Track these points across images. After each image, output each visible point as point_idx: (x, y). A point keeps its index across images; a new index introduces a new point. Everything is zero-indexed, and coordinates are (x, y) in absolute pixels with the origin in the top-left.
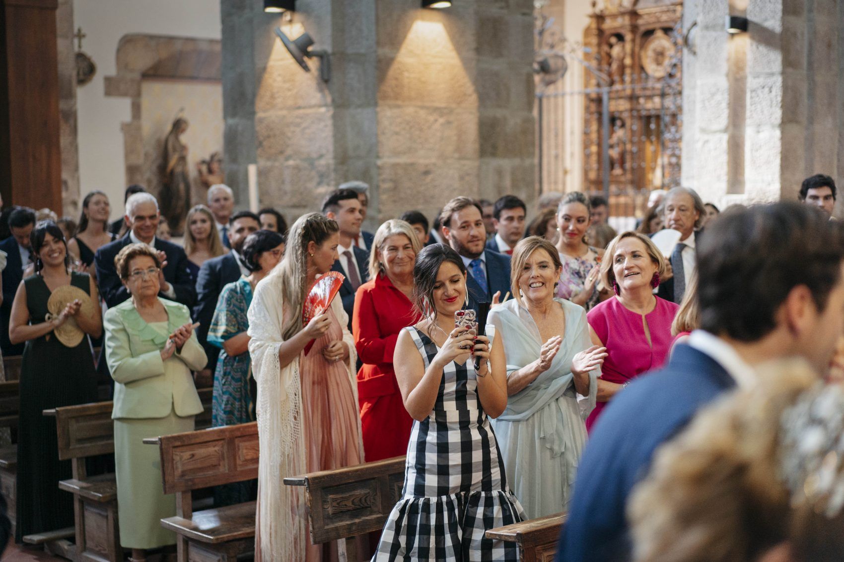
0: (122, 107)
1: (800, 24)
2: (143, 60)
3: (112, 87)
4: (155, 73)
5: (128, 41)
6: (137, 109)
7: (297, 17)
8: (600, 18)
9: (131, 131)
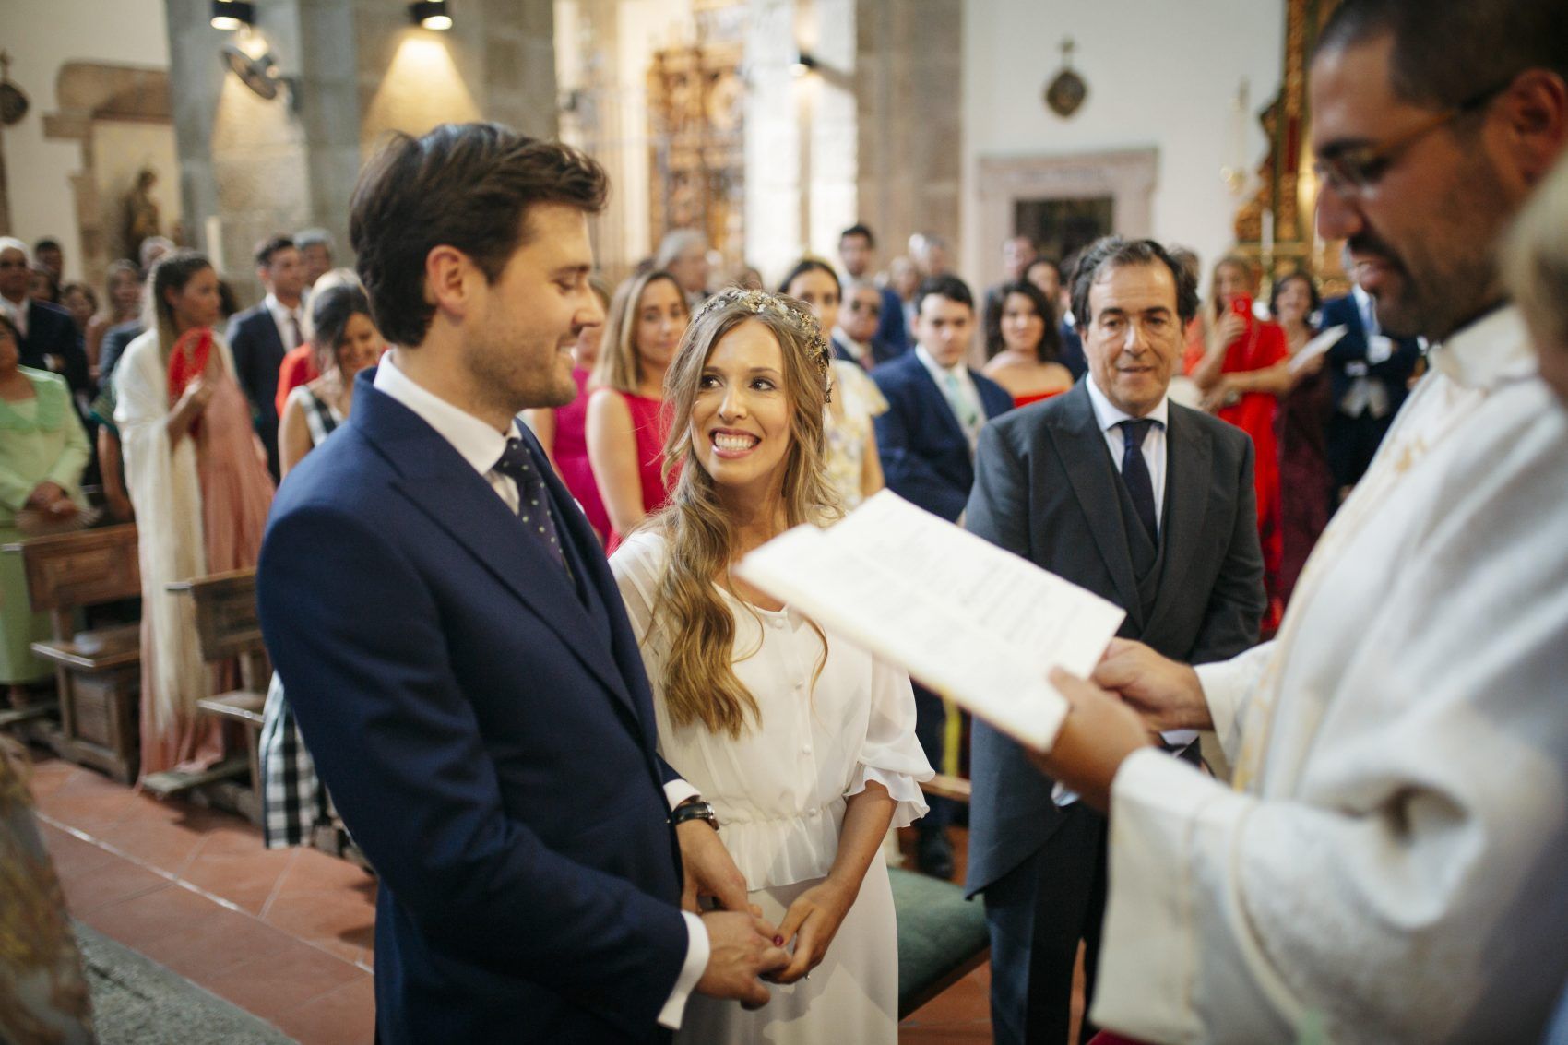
0: (68, 155)
1: (873, 63)
2: (93, 94)
3: (53, 128)
4: (112, 111)
5: (71, 71)
6: (88, 157)
7: (259, 31)
8: (661, 57)
9: (83, 185)
